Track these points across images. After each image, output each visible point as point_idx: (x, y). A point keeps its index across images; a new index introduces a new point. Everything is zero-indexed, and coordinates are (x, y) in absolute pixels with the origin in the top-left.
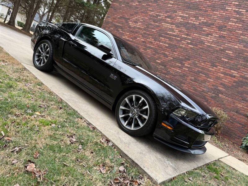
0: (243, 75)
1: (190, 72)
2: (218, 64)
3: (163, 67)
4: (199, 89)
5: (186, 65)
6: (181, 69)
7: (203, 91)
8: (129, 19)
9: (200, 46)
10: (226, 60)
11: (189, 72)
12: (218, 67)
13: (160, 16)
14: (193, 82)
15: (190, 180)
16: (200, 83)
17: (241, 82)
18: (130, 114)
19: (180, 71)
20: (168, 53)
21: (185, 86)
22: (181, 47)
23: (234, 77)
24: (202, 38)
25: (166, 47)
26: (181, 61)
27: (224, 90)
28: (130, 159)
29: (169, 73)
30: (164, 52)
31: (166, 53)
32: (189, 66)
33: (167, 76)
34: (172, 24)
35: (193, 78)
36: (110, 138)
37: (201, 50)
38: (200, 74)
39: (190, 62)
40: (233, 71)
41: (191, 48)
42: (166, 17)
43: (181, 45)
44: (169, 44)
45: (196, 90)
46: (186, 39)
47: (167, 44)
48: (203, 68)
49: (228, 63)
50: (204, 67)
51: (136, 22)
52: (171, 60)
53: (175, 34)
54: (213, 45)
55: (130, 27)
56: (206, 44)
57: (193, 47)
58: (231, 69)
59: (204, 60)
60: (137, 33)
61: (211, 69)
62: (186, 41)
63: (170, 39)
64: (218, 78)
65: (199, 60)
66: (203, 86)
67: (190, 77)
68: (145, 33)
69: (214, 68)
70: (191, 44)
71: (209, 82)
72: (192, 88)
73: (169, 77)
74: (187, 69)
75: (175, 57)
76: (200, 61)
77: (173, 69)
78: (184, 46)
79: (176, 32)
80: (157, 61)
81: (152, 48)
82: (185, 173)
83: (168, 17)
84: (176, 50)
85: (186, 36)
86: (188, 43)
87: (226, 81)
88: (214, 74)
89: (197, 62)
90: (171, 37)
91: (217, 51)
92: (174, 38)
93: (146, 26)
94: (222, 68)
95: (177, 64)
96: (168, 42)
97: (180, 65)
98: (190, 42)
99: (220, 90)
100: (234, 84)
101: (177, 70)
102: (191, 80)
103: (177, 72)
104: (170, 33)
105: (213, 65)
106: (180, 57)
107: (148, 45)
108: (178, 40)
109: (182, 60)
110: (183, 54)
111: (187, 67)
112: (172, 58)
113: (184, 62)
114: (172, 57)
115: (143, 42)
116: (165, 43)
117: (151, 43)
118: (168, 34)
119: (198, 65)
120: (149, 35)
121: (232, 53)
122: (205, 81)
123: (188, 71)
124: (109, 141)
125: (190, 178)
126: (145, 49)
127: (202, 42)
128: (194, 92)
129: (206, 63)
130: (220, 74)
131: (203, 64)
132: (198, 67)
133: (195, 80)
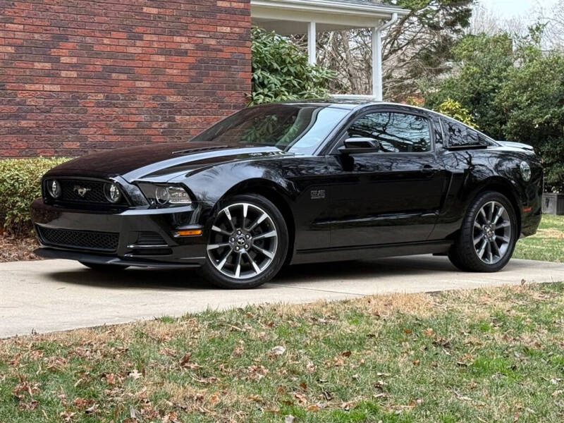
0: (198, 41)
1: (86, 78)
4: (129, 125)
5: (63, 60)
6: (58, 80)
7: (140, 125)
10: (155, 11)
11: (81, 82)
12: (147, 37)
14: (106, 111)
17: (202, 61)
19: (57, 88)
21: (92, 130)
23: (185, 53)
26: (43, 51)
27: (179, 99)
29: (25, 108)
32: (74, 60)
33: (24, 123)
35: (102, 96)
38: (114, 75)
39: (70, 45)
40: (178, 39)
45: (122, 131)
48: (111, 55)
49: (159, 17)
50: (114, 48)
52: (13, 58)
58: (172, 34)
59: (104, 27)
64: (157, 71)
65: (94, 31)
66: (133, 111)
67: (92, 98)
69: (138, 43)
71: (142, 91)
73: (32, 124)
74: (74, 74)
75: (19, 42)
76: (98, 34)
77: (33, 87)
87: (175, 72)
88: (145, 63)
89: (88, 40)
94: (155, 38)
95: (37, 65)
97: (48, 65)
99: (171, 105)
100: (193, 73)
101: (47, 88)
102: (98, 104)
103: (50, 95)
105: (133, 36)
106: (36, 36)
109: (46, 46)
110: (38, 23)
111: (72, 67)
112: (10, 49)
113: (54, 52)
114: (11, 45)
119: (96, 48)
122: (132, 94)
123: (79, 77)
128: (120, 139)
129: (114, 34)
130: (156, 58)
131: (106, 41)
132: (98, 55)
133: (110, 102)
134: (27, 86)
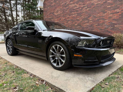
0: (122, 9)
2: (106, 11)
3: (79, 26)
4: (103, 28)
5: (90, 20)
6: (89, 23)
7: (105, 28)
8: (54, 12)
9: (93, 7)
10: (110, 6)
11: (93, 22)
12: (107, 12)
13: (67, 3)
15: (106, 85)
16: (101, 25)
18: (56, 58)
19: (89, 24)
20: (79, 18)
22: (84, 12)
23: (118, 12)
24: (92, 2)
25: (76, 16)
26: (87, 19)
27: (116, 22)
28: (57, 87)
29: (83, 28)
30: (76, 19)
31: (78, 19)
32: (92, 19)
34: (74, 3)
35: (97, 24)
36: (44, 79)
37: (94, 8)
38: (100, 20)
39: (91, 17)
41: (89, 10)
42: (70, 2)
43: (83, 11)
44: (77, 14)
45: (101, 30)
46: (84, 7)
47: (76, 14)
48: (100, 17)
51: (57, 12)
53: (78, 7)
54: (99, 3)
55: (56, 16)
56: (95, 4)
57: (89, 9)
58: (114, 9)
59: (98, 12)
60: (60, 17)
61: (104, 15)
62: (85, 8)
63: (77, 11)
64: (110, 18)
66: (104, 26)
67: (95, 25)
68: (64, 15)
69: (105, 13)
70: (88, 8)
71: (106, 22)
72: (99, 30)
78: (85, 11)
79: (78, 6)
80: (75, 25)
81: (70, 20)
82: (102, 81)
83: (71, 1)
84: (82, 15)
85: (83, 6)
86: (86, 8)
87: (115, 17)
88: (107, 17)
89: (95, 15)
90: (77, 10)
91: (102, 4)
92: (78, 9)
93: (63, 11)
94: (109, 11)
95: (86, 21)
96: (76, 13)
97: (87, 21)
98: (86, 7)
99: (114, 24)
100: (120, 16)
101: (87, 24)
103: (88, 25)
104: (75, 8)
105: (104, 12)
106: (86, 17)
107: (68, 20)
108: (81, 9)
110: (86, 15)
111: (91, 20)
112: (82, 20)
115: (65, 19)
116: (75, 14)
117: (69, 18)
118: (74, 9)
119: (96, 16)
120: (66, 14)
121: (110, 1)
122: (104, 23)
124: (43, 81)
125: (106, 84)
126: (67, 22)
127: (93, 4)
129: (100, 13)
130: (110, 15)
131: (98, 15)
132: (97, 17)
133: (99, 25)
134: (84, 25)
